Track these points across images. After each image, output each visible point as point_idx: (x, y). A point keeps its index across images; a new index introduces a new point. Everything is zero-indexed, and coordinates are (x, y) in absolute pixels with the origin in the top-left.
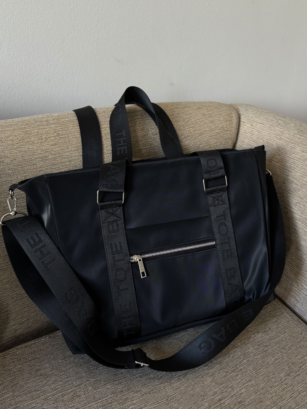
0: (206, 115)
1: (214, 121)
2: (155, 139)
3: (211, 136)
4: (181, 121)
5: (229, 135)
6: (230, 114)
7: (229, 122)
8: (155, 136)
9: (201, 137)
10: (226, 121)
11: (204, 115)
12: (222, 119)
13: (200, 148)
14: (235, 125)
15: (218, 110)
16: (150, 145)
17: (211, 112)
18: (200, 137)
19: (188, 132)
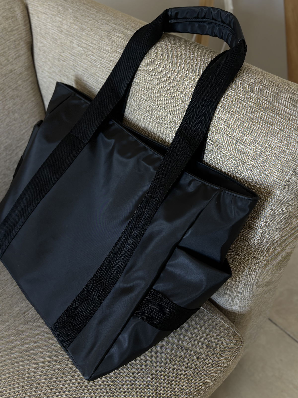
5: (16, 35)
6: (12, 8)
7: (11, 19)
14: (21, 21)
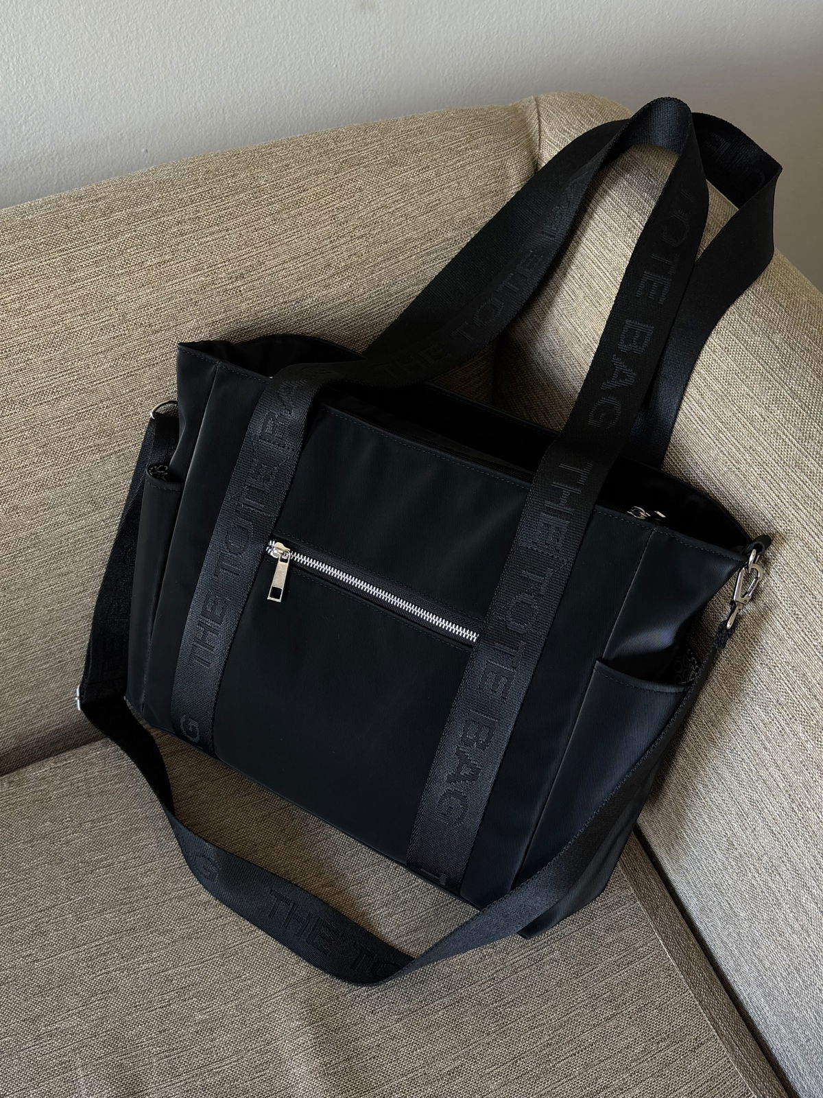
0: (412, 187)
1: (437, 205)
2: (240, 291)
3: (429, 254)
4: (324, 221)
8: (239, 283)
9: (393, 261)
10: (483, 196)
11: (404, 188)
12: (466, 192)
13: (392, 295)
15: (455, 163)
16: (225, 311)
17: (431, 173)
18: (388, 263)
19: (346, 255)
